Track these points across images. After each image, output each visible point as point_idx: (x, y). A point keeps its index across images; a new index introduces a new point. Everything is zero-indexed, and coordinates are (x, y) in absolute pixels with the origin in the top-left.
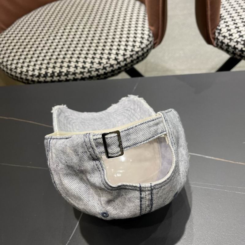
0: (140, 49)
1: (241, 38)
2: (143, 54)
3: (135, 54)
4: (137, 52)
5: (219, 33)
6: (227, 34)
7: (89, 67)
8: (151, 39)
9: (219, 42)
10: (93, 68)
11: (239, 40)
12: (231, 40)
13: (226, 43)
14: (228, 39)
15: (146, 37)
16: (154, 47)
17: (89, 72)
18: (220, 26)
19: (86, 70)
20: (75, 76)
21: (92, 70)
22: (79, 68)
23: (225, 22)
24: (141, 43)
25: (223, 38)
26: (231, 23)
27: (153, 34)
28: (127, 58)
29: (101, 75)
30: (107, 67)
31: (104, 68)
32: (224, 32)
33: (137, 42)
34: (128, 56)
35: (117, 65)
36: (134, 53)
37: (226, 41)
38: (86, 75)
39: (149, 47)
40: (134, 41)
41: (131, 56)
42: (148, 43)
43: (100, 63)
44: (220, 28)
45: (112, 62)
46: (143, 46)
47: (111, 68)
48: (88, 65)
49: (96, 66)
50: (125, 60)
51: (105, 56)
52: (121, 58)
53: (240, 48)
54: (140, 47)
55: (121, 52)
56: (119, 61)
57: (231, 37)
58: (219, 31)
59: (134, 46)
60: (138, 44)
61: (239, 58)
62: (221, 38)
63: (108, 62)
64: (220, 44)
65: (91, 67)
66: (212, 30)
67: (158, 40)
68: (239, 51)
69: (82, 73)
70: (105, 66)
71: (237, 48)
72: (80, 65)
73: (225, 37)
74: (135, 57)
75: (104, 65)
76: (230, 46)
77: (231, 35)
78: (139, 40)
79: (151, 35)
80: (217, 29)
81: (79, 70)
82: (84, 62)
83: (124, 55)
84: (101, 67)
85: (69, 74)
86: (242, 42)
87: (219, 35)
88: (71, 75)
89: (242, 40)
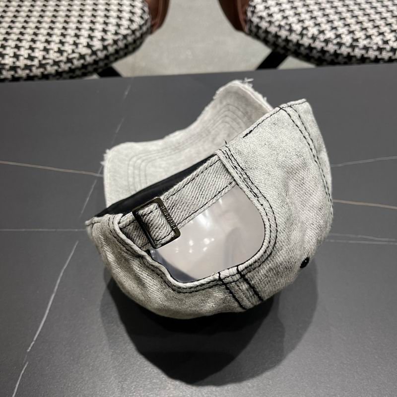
0: (129, 32)
1: (285, 21)
2: (135, 41)
3: (122, 40)
4: (125, 37)
5: (253, 12)
6: (264, 14)
7: (41, 58)
8: (146, 16)
9: (253, 26)
10: (48, 59)
11: (283, 23)
12: (270, 23)
13: (264, 28)
14: (266, 22)
15: (138, 11)
16: (151, 31)
17: (42, 65)
19: (36, 62)
20: (16, 72)
21: (48, 64)
22: (21, 58)
24: (131, 21)
25: (258, 20)
27: (149, 8)
28: (109, 45)
29: (64, 72)
30: (74, 58)
31: (69, 60)
32: (260, 11)
33: (123, 20)
34: (110, 41)
35: (91, 55)
36: (120, 37)
37: (264, 25)
38: (37, 72)
39: (144, 29)
40: (119, 18)
41: (115, 42)
42: (142, 22)
43: (60, 52)
44: (253, 4)
45: (83, 50)
46: (135, 26)
47: (82, 61)
48: (38, 54)
49: (53, 56)
50: (105, 48)
51: (70, 40)
52: (97, 45)
53: (284, 37)
54: (129, 28)
55: (98, 34)
56: (94, 49)
57: (270, 18)
58: (251, 9)
59: (118, 25)
60: (125, 23)
61: (282, 52)
62: (255, 20)
63: (76, 50)
64: (254, 29)
65: (44, 58)
66: (243, 6)
67: (158, 20)
68: (283, 41)
69: (27, 67)
70: (71, 57)
71: (280, 37)
72: (24, 52)
73: (261, 18)
74: (121, 44)
75: (69, 54)
76: (270, 33)
77: (270, 15)
78: (126, 15)
79: (146, 9)
80: (250, 6)
81: (22, 63)
82: (32, 49)
83: (103, 40)
84: (64, 58)
85: (4, 69)
86: (287, 27)
87: (253, 16)
88: (8, 70)
89: (286, 24)
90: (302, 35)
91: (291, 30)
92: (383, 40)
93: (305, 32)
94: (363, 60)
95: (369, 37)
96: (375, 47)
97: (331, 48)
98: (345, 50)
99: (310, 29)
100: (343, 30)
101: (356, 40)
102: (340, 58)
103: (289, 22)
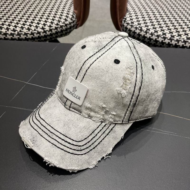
1: (139, 25)
2: (66, 29)
3: (60, 28)
5: (125, 21)
6: (130, 22)
7: (19, 31)
8: (74, 19)
9: (124, 27)
10: (23, 32)
11: (138, 27)
12: (132, 26)
13: (129, 28)
14: (130, 25)
15: (70, 16)
16: (76, 26)
17: (18, 34)
18: (125, 16)
19: (16, 33)
20: (6, 36)
21: (22, 34)
22: (10, 30)
23: (129, 14)
24: (66, 20)
25: (127, 25)
26: (133, 15)
27: (76, 16)
29: (29, 39)
30: (35, 33)
31: (32, 34)
32: (128, 20)
33: (62, 19)
34: (54, 28)
35: (43, 33)
36: (59, 26)
38: (16, 37)
39: (72, 25)
40: (60, 18)
41: (56, 28)
42: (72, 21)
43: (29, 29)
44: (125, 17)
45: (40, 30)
46: (67, 23)
47: (38, 35)
49: (25, 31)
50: (51, 30)
51: (34, 25)
52: (47, 28)
53: (138, 33)
54: (64, 23)
55: (48, 24)
56: (45, 30)
57: (132, 24)
58: (124, 20)
59: (59, 21)
60: (63, 20)
62: (125, 25)
63: (36, 30)
66: (120, 18)
67: (80, 22)
68: (137, 35)
69: (12, 34)
71: (136, 33)
72: (12, 28)
73: (128, 24)
74: (59, 30)
75: (32, 31)
76: (132, 31)
77: (132, 23)
80: (124, 18)
81: (10, 32)
82: (16, 26)
83: (50, 26)
84: (30, 32)
86: (140, 29)
87: (124, 23)
88: (3, 35)
89: (139, 27)
90: (146, 32)
91: (141, 30)
92: (187, 37)
93: (148, 31)
94: (176, 46)
95: (180, 35)
96: (182, 41)
97: (160, 39)
98: (167, 41)
99: (151, 30)
100: (167, 31)
101: (173, 36)
102: (165, 45)
103: (141, 26)
